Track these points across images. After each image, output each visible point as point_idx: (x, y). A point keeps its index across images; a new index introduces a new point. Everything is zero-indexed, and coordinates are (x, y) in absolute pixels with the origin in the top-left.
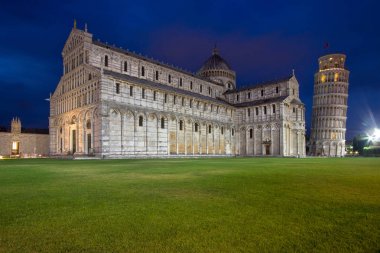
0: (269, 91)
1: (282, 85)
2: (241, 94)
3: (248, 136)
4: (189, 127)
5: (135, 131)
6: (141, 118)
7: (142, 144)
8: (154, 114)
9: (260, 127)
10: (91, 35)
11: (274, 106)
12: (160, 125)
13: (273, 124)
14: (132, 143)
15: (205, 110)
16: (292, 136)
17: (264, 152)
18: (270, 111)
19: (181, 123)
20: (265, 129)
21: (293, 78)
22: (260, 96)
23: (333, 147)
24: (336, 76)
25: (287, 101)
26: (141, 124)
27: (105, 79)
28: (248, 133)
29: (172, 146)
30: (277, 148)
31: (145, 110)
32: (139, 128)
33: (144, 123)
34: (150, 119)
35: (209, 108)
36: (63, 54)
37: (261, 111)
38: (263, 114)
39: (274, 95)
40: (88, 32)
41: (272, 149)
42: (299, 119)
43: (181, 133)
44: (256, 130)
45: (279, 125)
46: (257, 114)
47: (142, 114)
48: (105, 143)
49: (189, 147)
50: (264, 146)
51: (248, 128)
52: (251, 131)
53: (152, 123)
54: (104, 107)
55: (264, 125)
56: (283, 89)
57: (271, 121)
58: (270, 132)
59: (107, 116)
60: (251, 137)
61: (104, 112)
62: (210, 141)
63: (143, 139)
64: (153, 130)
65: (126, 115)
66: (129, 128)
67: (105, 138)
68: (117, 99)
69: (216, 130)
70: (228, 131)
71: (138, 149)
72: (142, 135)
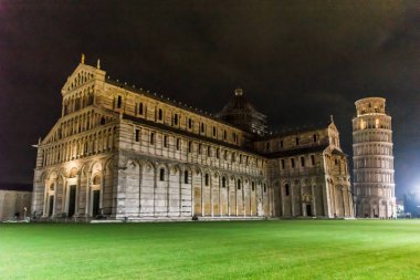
0: (306, 138)
1: (320, 132)
2: (271, 142)
3: (283, 193)
4: (215, 181)
5: (155, 186)
6: (162, 171)
7: (162, 203)
8: (177, 166)
9: (297, 182)
10: (104, 73)
11: (313, 157)
12: (183, 180)
13: (313, 179)
14: (151, 202)
15: (233, 160)
16: (336, 193)
18: (309, 163)
19: (207, 176)
20: (304, 184)
21: (332, 125)
22: (295, 144)
23: (382, 207)
24: (377, 122)
25: (328, 151)
26: (162, 179)
27: (124, 125)
28: (283, 190)
29: (197, 205)
30: (321, 207)
31: (167, 162)
32: (160, 184)
33: (166, 177)
34: (172, 172)
35: (238, 159)
36: (63, 92)
37: (298, 164)
38: (300, 165)
39: (311, 144)
40: (101, 69)
41: (314, 210)
42: (343, 173)
43: (206, 189)
44: (292, 185)
46: (293, 165)
47: (163, 166)
48: (120, 203)
49: (216, 207)
50: (304, 205)
51: (283, 183)
52: (287, 187)
53: (174, 177)
54: (122, 157)
55: (302, 180)
56: (322, 137)
57: (310, 175)
58: (310, 187)
59: (125, 168)
60: (288, 193)
61: (121, 164)
62: (239, 199)
63: (164, 196)
64: (175, 186)
65: (145, 168)
66: (148, 183)
67: (121, 196)
68: (136, 147)
69: (246, 186)
70: (259, 187)
71: (158, 210)
72: (163, 191)
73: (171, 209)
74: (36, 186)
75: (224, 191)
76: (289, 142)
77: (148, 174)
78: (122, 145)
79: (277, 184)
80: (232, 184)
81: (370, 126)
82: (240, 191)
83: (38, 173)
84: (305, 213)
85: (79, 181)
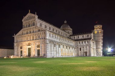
0: (85, 36)
2: (76, 36)
3: (79, 50)
4: (65, 47)
6: (55, 44)
7: (55, 53)
8: (58, 43)
9: (83, 47)
11: (88, 41)
12: (59, 47)
13: (88, 47)
14: (53, 53)
16: (93, 50)
17: (85, 55)
18: (87, 43)
19: (63, 46)
20: (85, 48)
22: (82, 37)
23: (99, 54)
25: (91, 40)
29: (62, 53)
30: (89, 54)
31: (56, 42)
32: (55, 48)
36: (23, 21)
37: (84, 43)
39: (87, 37)
41: (88, 54)
42: (95, 45)
43: (63, 49)
45: (90, 47)
46: (82, 43)
47: (55, 43)
49: (65, 54)
52: (80, 49)
53: (57, 46)
54: (47, 41)
55: (85, 47)
56: (90, 36)
57: (87, 45)
58: (87, 49)
59: (48, 44)
60: (80, 50)
62: (70, 52)
63: (55, 51)
64: (57, 48)
65: (52, 44)
66: (52, 48)
67: (47, 51)
68: (50, 38)
69: (71, 48)
70: (73, 49)
71: (55, 54)
72: (55, 50)
73: (57, 54)
74: (15, 48)
75: (67, 49)
78: (47, 38)
79: (78, 48)
80: (68, 48)
81: (98, 33)
82: (70, 50)
83: (15, 44)
85: (32, 47)
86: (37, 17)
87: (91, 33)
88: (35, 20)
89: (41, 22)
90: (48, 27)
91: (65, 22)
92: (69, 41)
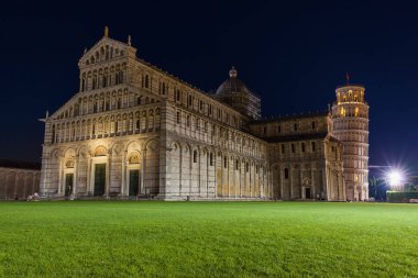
0: (304, 124)
1: (318, 119)
2: (269, 126)
3: (282, 177)
4: (231, 163)
5: (191, 168)
6: (195, 152)
7: (195, 184)
9: (296, 166)
10: (135, 50)
11: (314, 144)
12: (209, 162)
13: (313, 164)
14: (188, 183)
16: (333, 178)
18: (309, 149)
19: (225, 159)
20: (303, 169)
22: (293, 130)
23: (356, 192)
24: (357, 110)
25: (327, 139)
26: (195, 161)
27: (169, 107)
28: (282, 173)
29: (219, 187)
31: (199, 144)
32: (194, 165)
33: (198, 159)
34: (202, 154)
37: (299, 149)
38: (300, 150)
39: (310, 130)
40: (133, 45)
41: (314, 192)
42: (339, 159)
43: (225, 171)
44: (292, 169)
45: (321, 165)
46: (293, 151)
47: (196, 148)
48: (168, 183)
49: (232, 188)
50: (303, 188)
51: (282, 167)
52: (286, 171)
53: (204, 159)
54: (168, 139)
55: (302, 165)
56: (321, 125)
57: (310, 159)
58: (310, 172)
59: (170, 150)
60: (287, 176)
61: (168, 145)
62: (248, 181)
63: (196, 178)
64: (204, 166)
65: (184, 149)
66: (186, 164)
67: (168, 176)
68: (177, 129)
69: (253, 168)
70: (261, 170)
71: (193, 190)
72: (196, 172)
73: (202, 190)
74: (45, 162)
75: (237, 172)
76: (287, 127)
77: (186, 156)
78: (169, 127)
79: (277, 168)
80: (243, 166)
81: (350, 115)
82: (248, 174)
83: (47, 150)
84: (304, 196)
85: (110, 160)
86: (131, 51)
87: (326, 114)
88: (125, 64)
89: (148, 69)
90: (171, 91)
91: (233, 74)
92: (247, 142)
